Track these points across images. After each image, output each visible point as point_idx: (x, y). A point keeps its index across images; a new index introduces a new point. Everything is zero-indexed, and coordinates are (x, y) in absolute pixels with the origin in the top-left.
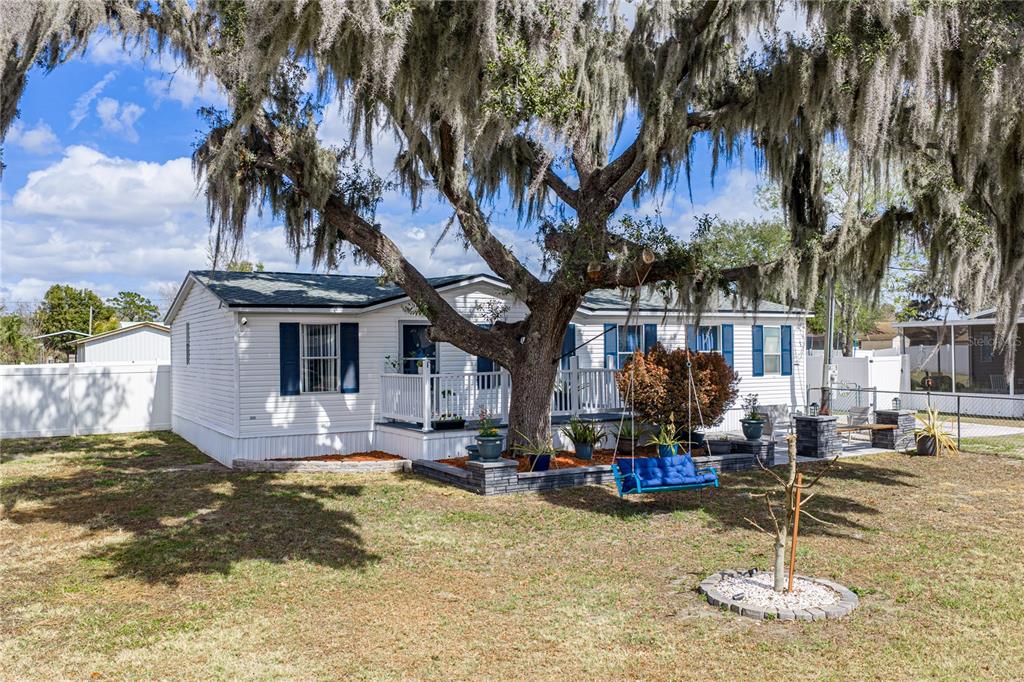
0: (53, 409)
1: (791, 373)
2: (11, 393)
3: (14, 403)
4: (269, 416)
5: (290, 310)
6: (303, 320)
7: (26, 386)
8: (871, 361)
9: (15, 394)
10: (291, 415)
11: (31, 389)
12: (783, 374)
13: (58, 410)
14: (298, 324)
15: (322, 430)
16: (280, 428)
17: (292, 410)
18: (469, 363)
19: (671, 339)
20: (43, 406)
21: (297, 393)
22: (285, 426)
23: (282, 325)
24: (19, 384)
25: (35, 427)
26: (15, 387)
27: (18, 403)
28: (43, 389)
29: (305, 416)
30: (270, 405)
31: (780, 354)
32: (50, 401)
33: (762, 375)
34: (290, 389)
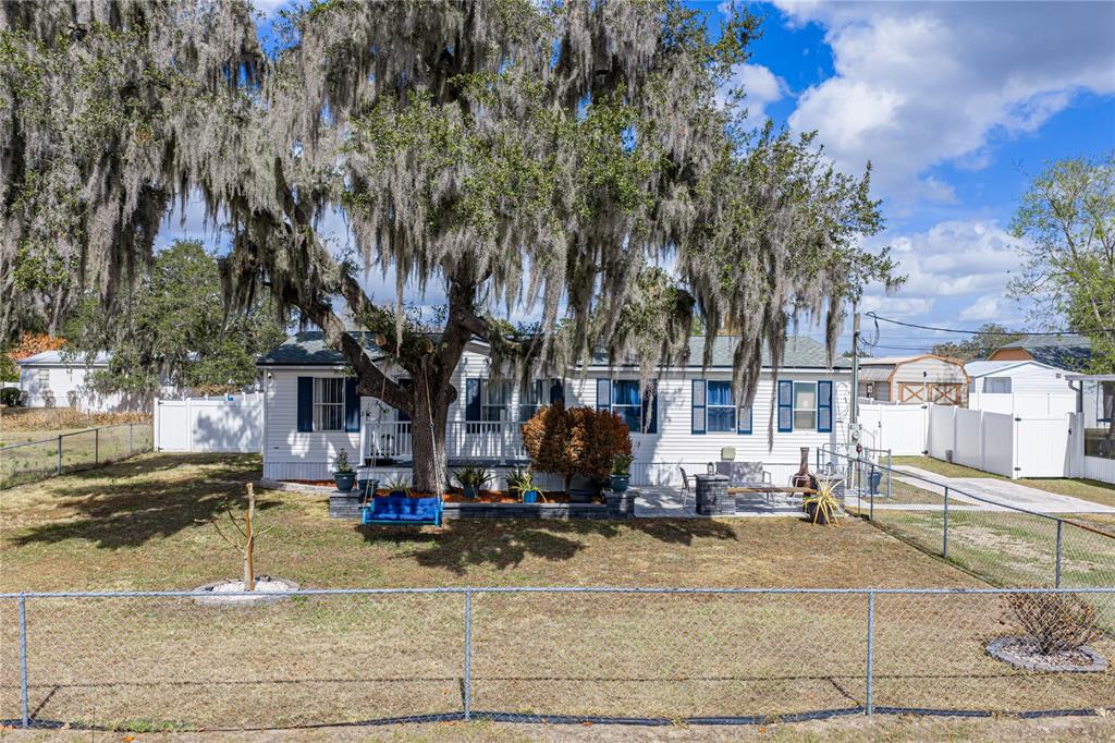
0: (248, 433)
1: (830, 431)
2: (221, 420)
3: (223, 427)
4: (289, 447)
5: (302, 367)
6: (315, 375)
7: (231, 415)
8: (1018, 420)
9: (224, 422)
10: (307, 447)
11: (234, 418)
12: (820, 430)
13: (253, 434)
14: (311, 378)
15: (330, 461)
16: (298, 456)
17: (307, 443)
18: (458, 412)
19: (675, 393)
20: (243, 430)
21: (310, 430)
22: (302, 456)
23: (300, 379)
24: (227, 414)
25: (237, 445)
26: (224, 416)
27: (226, 427)
28: (243, 418)
29: (317, 449)
30: (290, 440)
31: (816, 410)
32: (248, 427)
33: (790, 430)
34: (306, 427)
